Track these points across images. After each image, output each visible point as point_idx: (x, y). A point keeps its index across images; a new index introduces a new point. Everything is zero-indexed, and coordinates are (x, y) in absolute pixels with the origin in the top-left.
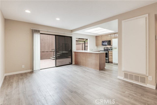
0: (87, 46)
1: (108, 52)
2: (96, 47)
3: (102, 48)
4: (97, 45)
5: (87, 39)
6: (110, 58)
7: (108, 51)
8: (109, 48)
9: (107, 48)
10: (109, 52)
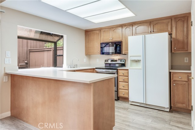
0: (63, 56)
1: (115, 71)
2: (85, 59)
3: (100, 61)
4: (88, 54)
5: (62, 37)
6: (122, 88)
7: (117, 70)
8: (116, 61)
9: (112, 61)
10: (120, 71)
